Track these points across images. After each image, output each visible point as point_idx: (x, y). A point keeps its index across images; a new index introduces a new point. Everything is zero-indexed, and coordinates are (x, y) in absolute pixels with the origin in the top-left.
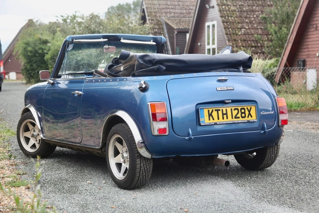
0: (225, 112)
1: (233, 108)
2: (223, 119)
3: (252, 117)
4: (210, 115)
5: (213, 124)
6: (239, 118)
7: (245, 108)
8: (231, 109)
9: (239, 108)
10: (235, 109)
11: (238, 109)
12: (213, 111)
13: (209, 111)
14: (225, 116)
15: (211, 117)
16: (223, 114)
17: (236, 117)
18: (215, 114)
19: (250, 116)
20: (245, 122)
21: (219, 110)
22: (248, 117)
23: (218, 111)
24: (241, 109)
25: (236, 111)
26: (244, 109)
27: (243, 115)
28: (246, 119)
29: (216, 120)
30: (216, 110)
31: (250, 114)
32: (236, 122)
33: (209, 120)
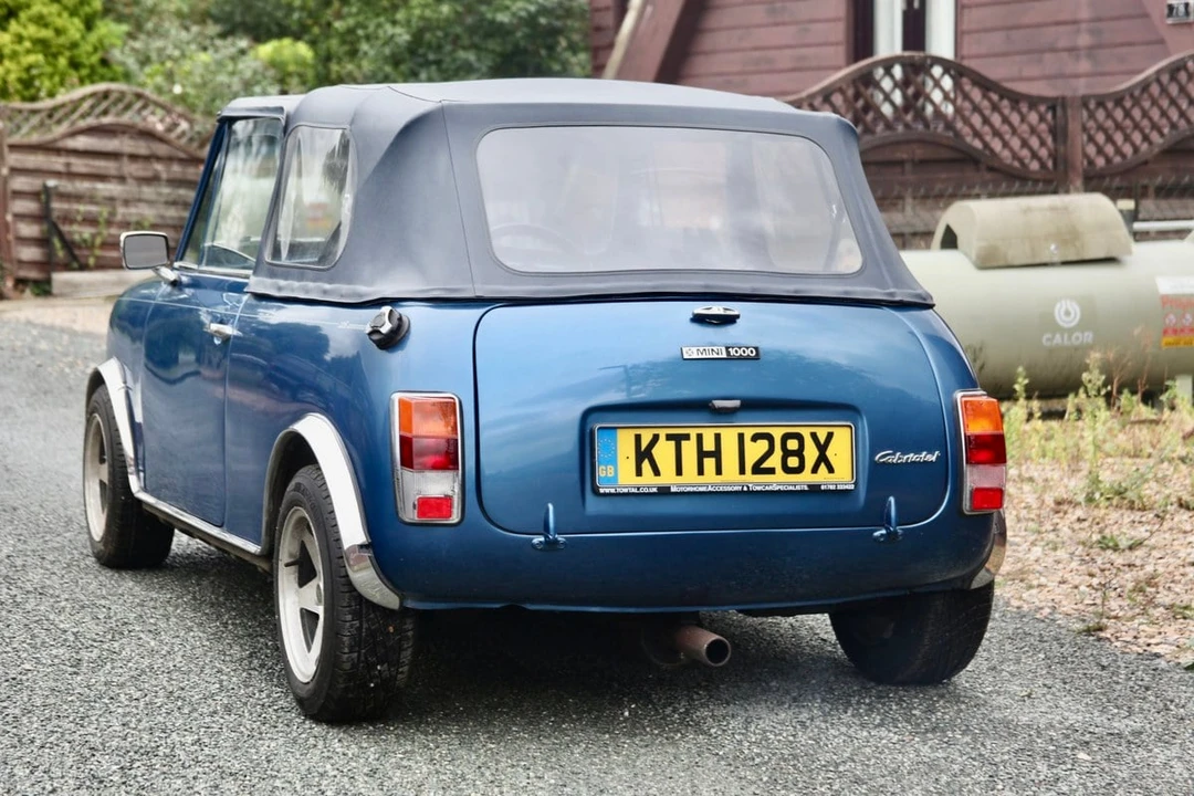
0: (709, 446)
1: (749, 433)
2: (701, 471)
3: (831, 470)
4: (644, 455)
5: (655, 490)
6: (771, 471)
7: (806, 432)
8: (741, 437)
9: (777, 433)
10: (755, 438)
11: (770, 438)
12: (656, 438)
13: (638, 438)
14: (709, 463)
15: (646, 465)
16: (702, 454)
17: (757, 469)
18: (664, 452)
19: (823, 467)
20: (798, 488)
21: (687, 437)
22: (815, 470)
23: (678, 439)
24: (786, 437)
25: (763, 445)
26: (799, 437)
27: (793, 462)
28: (806, 478)
29: (668, 477)
30: (669, 437)
31: (823, 459)
32: (759, 488)
33: (639, 472)
